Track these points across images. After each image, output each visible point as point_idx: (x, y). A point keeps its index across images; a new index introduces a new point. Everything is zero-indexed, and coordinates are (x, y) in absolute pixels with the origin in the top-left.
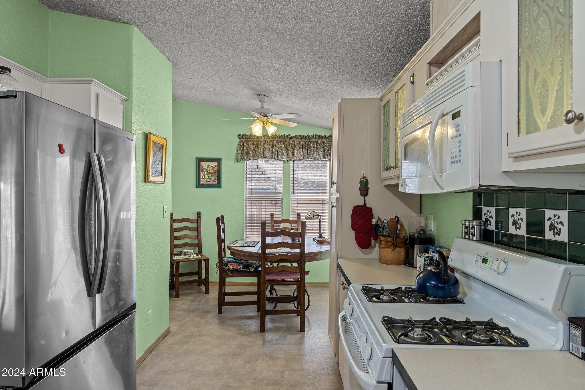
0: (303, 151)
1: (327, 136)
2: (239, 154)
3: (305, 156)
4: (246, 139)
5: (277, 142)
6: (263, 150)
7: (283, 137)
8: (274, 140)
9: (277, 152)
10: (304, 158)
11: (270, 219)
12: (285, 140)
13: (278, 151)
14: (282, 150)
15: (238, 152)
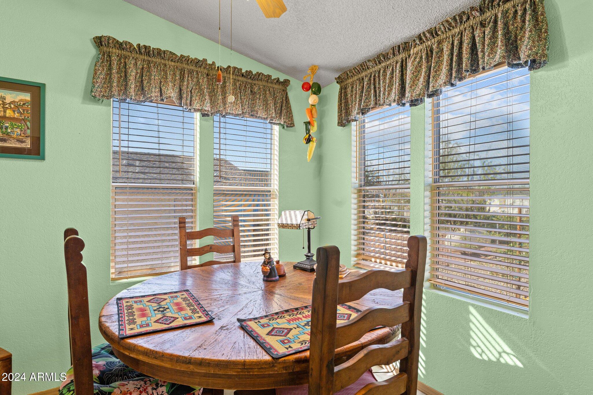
0: (241, 99)
1: (282, 80)
2: (99, 80)
3: (245, 108)
4: (117, 51)
5: (191, 72)
6: (161, 82)
7: (204, 65)
8: (185, 66)
9: (191, 91)
10: (243, 113)
11: (177, 232)
12: (206, 71)
13: (193, 91)
14: (201, 90)
15: (96, 73)
